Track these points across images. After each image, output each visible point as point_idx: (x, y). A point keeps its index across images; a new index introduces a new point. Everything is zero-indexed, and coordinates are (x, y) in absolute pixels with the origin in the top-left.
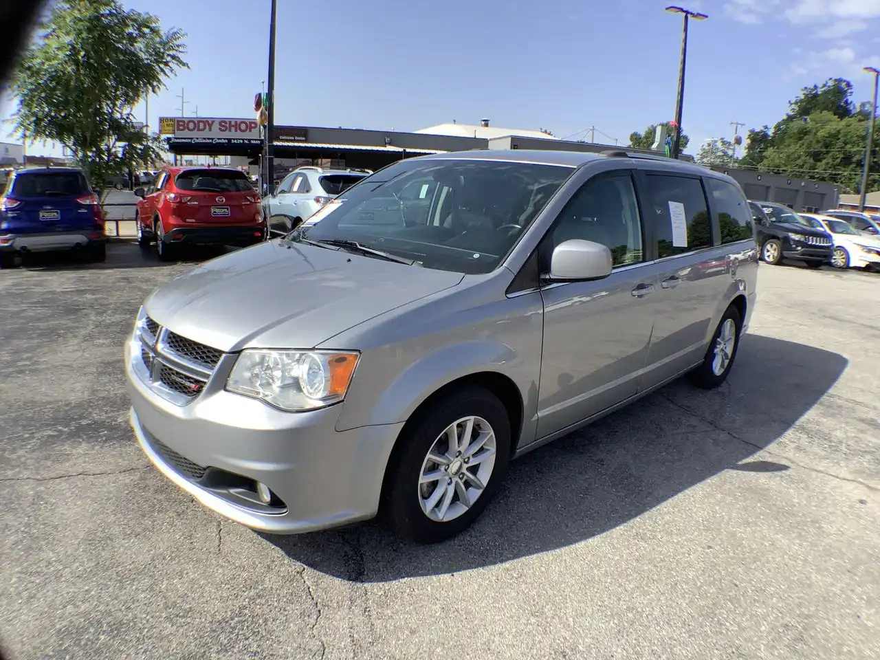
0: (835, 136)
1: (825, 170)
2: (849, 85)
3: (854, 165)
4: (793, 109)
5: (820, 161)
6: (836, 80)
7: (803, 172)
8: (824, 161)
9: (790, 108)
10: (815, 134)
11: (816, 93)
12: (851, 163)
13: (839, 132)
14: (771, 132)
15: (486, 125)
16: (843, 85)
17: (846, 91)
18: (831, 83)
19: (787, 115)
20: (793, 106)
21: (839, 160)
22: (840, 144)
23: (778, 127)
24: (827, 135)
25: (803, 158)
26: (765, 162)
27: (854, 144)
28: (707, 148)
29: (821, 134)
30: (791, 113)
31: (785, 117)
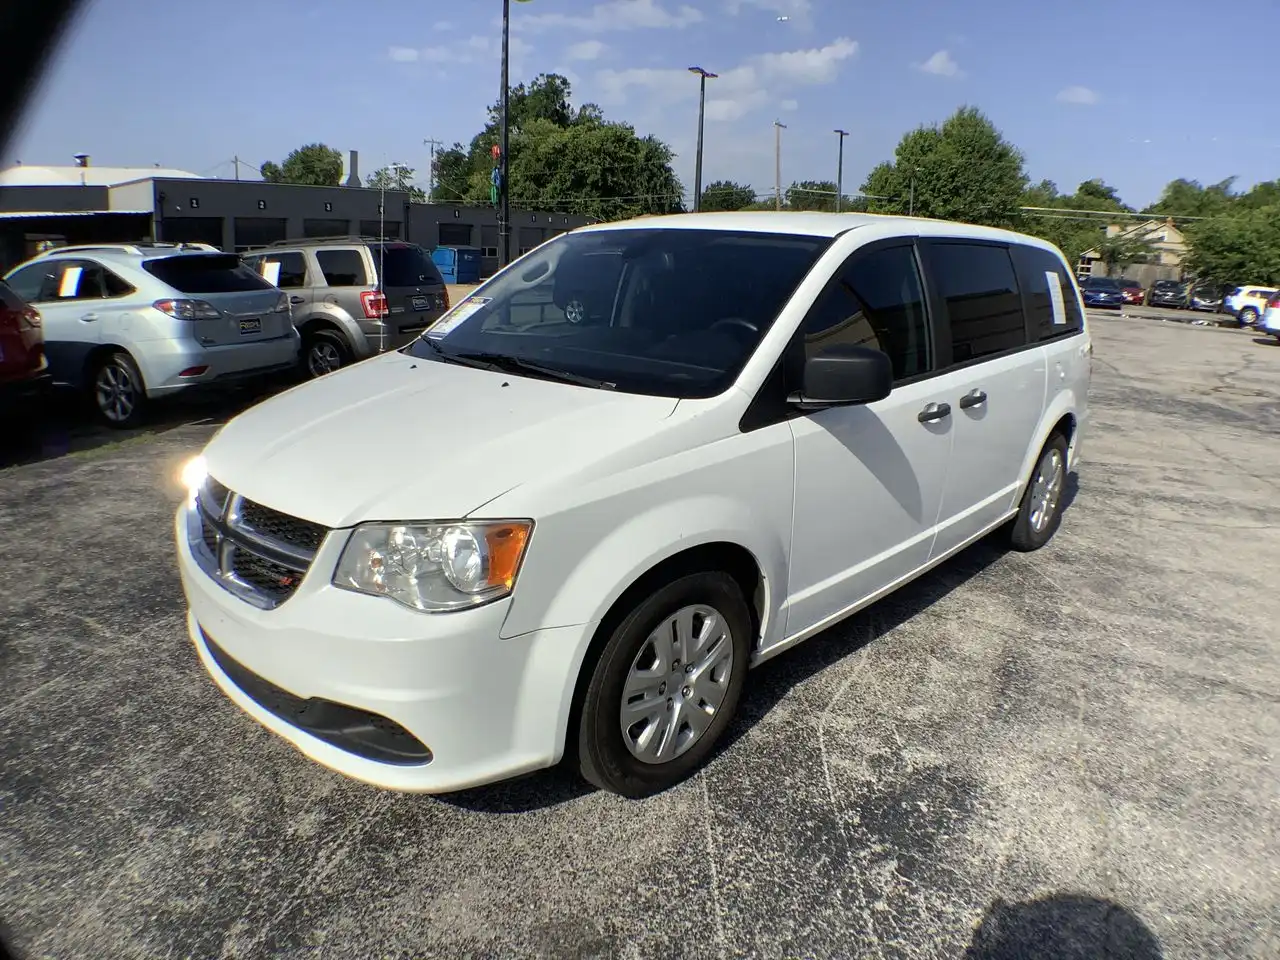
0: (561, 151)
1: (552, 197)
2: (564, 82)
3: (588, 188)
4: (494, 117)
5: (543, 186)
6: (548, 76)
7: (522, 204)
8: (550, 186)
9: (489, 117)
10: (535, 149)
11: (523, 94)
12: (584, 185)
13: (565, 146)
14: (466, 151)
15: (84, 164)
16: (558, 82)
17: (562, 91)
18: (542, 81)
19: (487, 126)
20: (493, 113)
21: (568, 184)
22: (568, 161)
23: (475, 145)
24: (551, 151)
25: (521, 184)
26: (473, 192)
27: (588, 160)
28: (374, 178)
29: (542, 149)
30: (492, 123)
31: (484, 130)
